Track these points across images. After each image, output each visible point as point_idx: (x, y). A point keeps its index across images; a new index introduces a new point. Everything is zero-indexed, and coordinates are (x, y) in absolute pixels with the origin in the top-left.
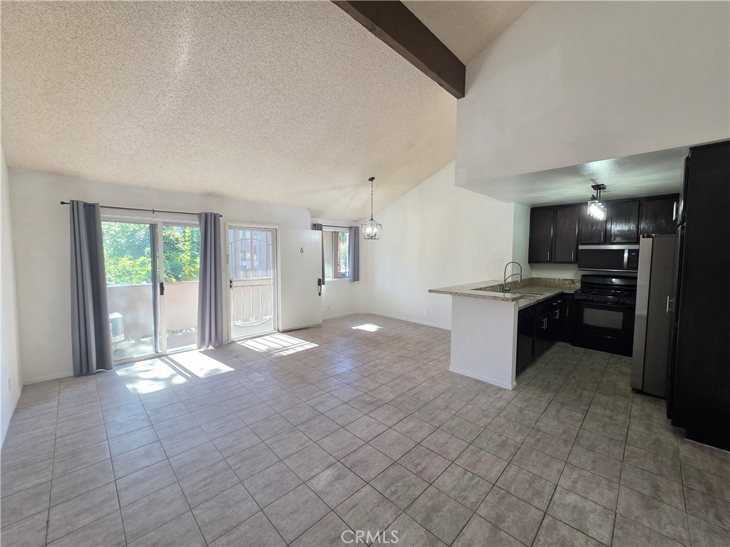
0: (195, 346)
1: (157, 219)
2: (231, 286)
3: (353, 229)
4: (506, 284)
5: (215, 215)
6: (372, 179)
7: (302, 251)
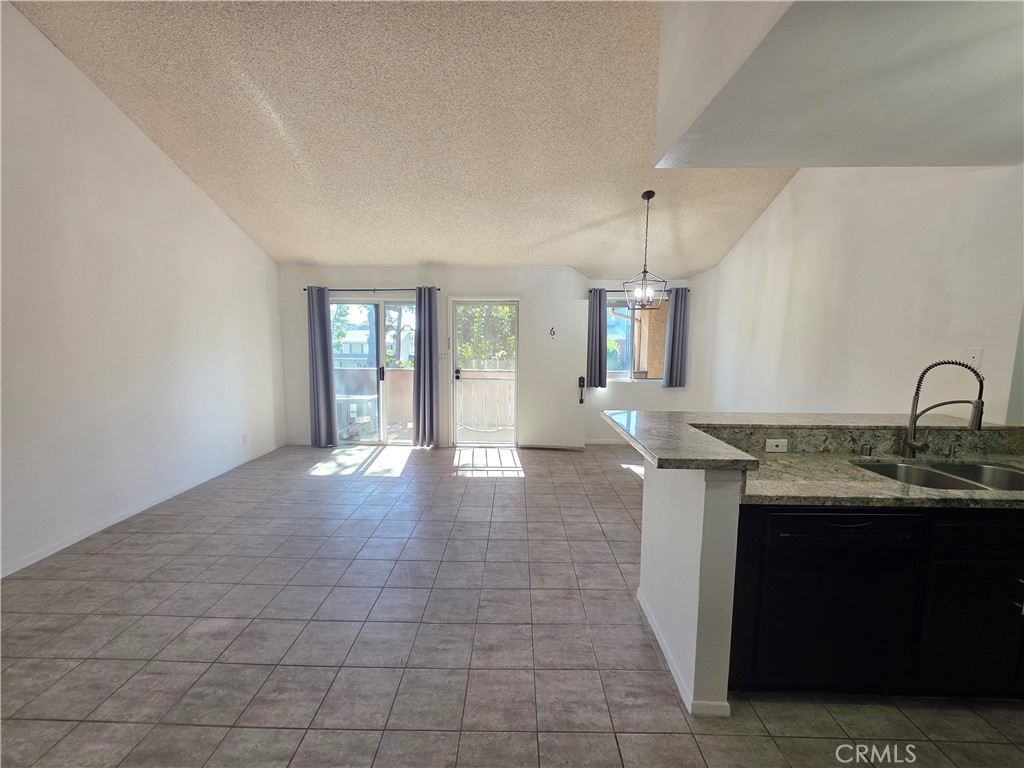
0: (411, 441)
1: (379, 298)
2: (458, 378)
3: (674, 292)
4: (916, 429)
5: (430, 289)
6: (649, 195)
7: (552, 332)
